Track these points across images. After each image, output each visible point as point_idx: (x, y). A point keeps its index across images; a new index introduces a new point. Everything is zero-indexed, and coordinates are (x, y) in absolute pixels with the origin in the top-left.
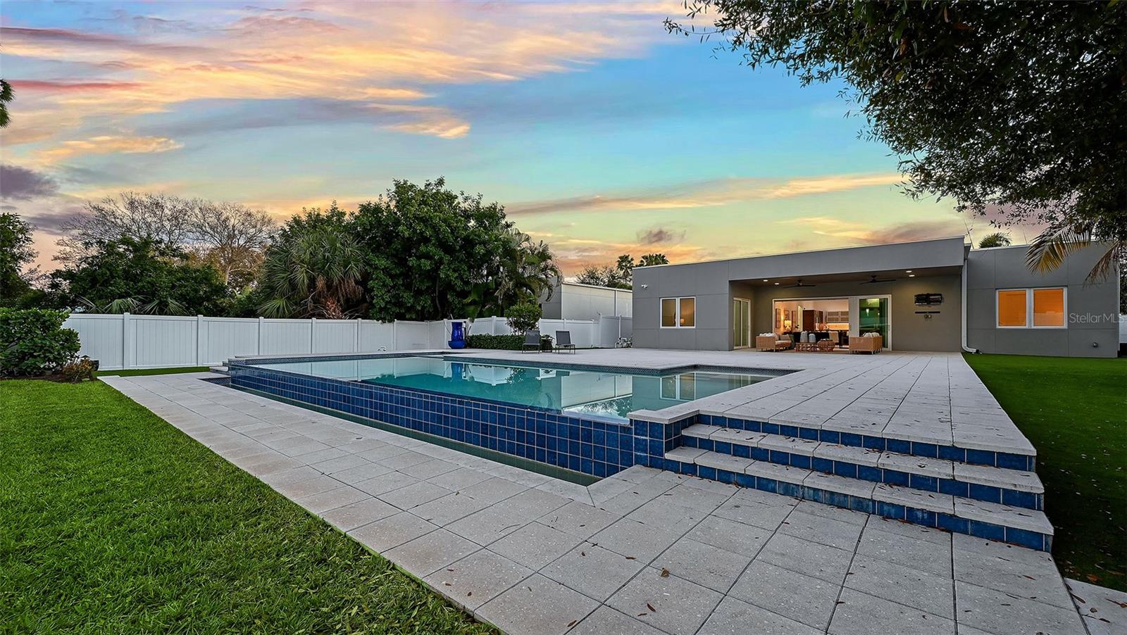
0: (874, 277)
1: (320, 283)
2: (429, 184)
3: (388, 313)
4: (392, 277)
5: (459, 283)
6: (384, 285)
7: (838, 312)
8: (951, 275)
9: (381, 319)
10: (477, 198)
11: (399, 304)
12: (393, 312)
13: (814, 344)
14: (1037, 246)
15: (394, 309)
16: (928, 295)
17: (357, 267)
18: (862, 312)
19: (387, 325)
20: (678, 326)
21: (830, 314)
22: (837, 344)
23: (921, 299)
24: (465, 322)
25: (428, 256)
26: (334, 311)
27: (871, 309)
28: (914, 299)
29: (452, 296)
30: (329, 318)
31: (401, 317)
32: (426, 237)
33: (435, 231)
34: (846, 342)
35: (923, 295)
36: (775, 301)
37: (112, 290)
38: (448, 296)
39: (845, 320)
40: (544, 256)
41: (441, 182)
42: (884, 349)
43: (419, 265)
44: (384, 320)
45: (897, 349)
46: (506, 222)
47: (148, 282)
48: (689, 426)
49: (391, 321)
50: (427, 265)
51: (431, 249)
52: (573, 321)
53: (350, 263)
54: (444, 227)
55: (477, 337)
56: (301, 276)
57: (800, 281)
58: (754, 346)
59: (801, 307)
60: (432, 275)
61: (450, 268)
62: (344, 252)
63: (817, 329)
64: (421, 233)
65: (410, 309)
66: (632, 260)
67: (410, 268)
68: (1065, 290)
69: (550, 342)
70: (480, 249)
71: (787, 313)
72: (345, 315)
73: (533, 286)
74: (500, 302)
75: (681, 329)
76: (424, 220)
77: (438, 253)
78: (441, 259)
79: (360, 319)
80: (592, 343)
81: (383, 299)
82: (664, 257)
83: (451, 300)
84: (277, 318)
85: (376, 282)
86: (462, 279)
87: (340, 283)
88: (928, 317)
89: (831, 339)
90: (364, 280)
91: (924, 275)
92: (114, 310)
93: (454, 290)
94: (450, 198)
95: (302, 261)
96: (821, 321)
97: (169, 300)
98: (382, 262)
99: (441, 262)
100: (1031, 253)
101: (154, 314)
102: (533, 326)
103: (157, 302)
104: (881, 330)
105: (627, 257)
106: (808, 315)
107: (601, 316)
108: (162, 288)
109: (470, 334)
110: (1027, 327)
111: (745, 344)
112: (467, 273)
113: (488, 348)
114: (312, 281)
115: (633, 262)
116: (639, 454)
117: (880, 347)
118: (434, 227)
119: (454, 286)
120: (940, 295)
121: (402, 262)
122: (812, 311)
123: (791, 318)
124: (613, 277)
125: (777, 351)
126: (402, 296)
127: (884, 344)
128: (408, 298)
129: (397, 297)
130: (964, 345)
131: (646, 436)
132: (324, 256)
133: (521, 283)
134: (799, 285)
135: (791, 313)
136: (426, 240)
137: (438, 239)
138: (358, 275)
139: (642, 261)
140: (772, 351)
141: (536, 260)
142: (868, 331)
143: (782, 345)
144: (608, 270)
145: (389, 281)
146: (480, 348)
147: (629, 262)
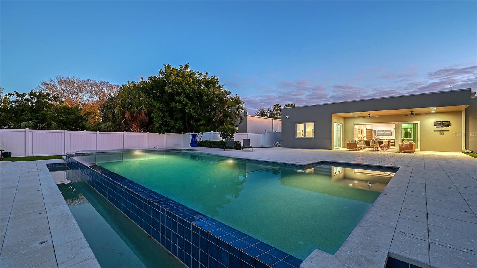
0: (412, 112)
1: (127, 114)
2: (181, 67)
3: (162, 129)
4: (163, 112)
5: (195, 115)
6: (159, 116)
7: (384, 130)
9: (159, 132)
10: (205, 74)
11: (167, 125)
12: (164, 129)
15: (164, 128)
16: (442, 122)
17: (145, 107)
19: (162, 135)
21: (379, 131)
23: (437, 124)
24: (199, 134)
25: (179, 102)
26: (136, 128)
28: (433, 124)
29: (192, 121)
30: (134, 132)
31: (169, 132)
32: (179, 92)
33: (184, 90)
35: (438, 122)
37: (23, 118)
38: (191, 121)
40: (238, 102)
41: (187, 66)
42: (416, 150)
43: (176, 106)
44: (160, 133)
45: (423, 150)
46: (219, 86)
47: (42, 114)
49: (164, 133)
50: (179, 106)
51: (181, 98)
52: (252, 134)
53: (142, 105)
54: (188, 87)
55: (204, 141)
56: (117, 111)
57: (369, 114)
60: (183, 111)
61: (191, 108)
62: (139, 100)
64: (177, 90)
65: (173, 127)
66: (280, 106)
67: (172, 108)
69: (240, 145)
70: (205, 98)
71: (359, 130)
72: (141, 130)
73: (232, 116)
74: (216, 124)
75: (306, 138)
76: (178, 84)
77: (185, 100)
78: (186, 103)
79: (148, 132)
80: (262, 144)
81: (158, 123)
83: (192, 123)
84: (107, 131)
85: (155, 114)
86: (197, 113)
87: (137, 115)
88: (441, 133)
90: (149, 114)
92: (22, 127)
93: (194, 119)
94: (191, 74)
95: (118, 104)
97: (52, 122)
98: (158, 105)
99: (186, 105)
101: (44, 129)
102: (232, 136)
103: (46, 123)
105: (278, 105)
106: (369, 131)
108: (48, 116)
109: (201, 140)
111: (339, 146)
112: (200, 110)
113: (209, 147)
114: (123, 113)
115: (280, 107)
117: (414, 149)
118: (183, 88)
119: (193, 116)
120: (449, 122)
121: (168, 105)
122: (371, 130)
124: (272, 114)
126: (168, 122)
128: (171, 122)
129: (166, 121)
130: (464, 148)
132: (129, 101)
133: (226, 115)
134: (369, 116)
135: (361, 131)
136: (179, 94)
137: (185, 93)
138: (146, 110)
139: (285, 107)
140: (355, 150)
141: (234, 104)
144: (269, 111)
145: (161, 114)
146: (206, 147)
147: (279, 107)
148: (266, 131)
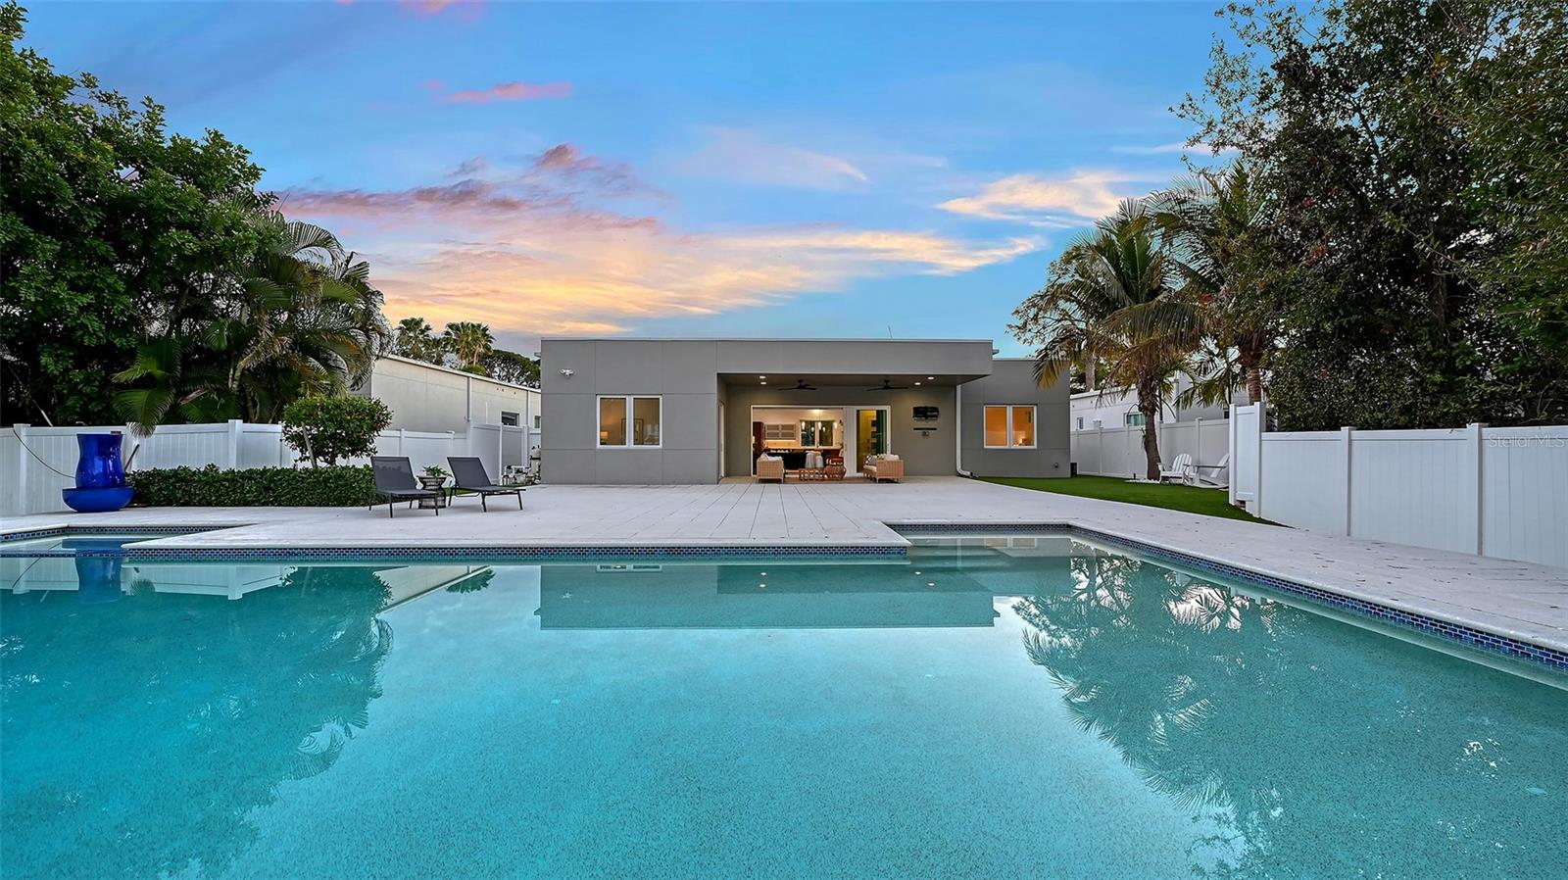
0: (887, 381)
8: (946, 386)
16: (926, 408)
20: (630, 445)
23: (920, 413)
28: (912, 412)
35: (921, 408)
36: (753, 408)
57: (800, 381)
58: (728, 473)
66: (428, 328)
68: (1035, 409)
75: (635, 450)
82: (485, 329)
88: (925, 434)
105: (418, 323)
110: (1008, 447)
115: (429, 332)
120: (937, 409)
130: (959, 467)
134: (801, 387)
139: (447, 333)
147: (423, 332)
148: (472, 424)
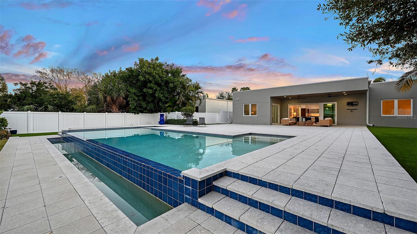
0: (329, 95)
1: (108, 99)
2: (153, 60)
3: (137, 110)
4: (138, 96)
5: (164, 98)
6: (134, 100)
7: (315, 109)
8: (362, 94)
10: (172, 65)
11: (141, 107)
13: (305, 122)
14: (400, 81)
15: (139, 109)
16: (352, 102)
17: (123, 92)
18: (325, 109)
19: (137, 115)
20: (250, 115)
21: (312, 110)
22: (314, 122)
23: (349, 104)
24: (166, 114)
25: (151, 88)
26: (115, 110)
27: (328, 108)
28: (346, 104)
30: (114, 113)
31: (142, 112)
32: (150, 80)
33: (154, 78)
34: (318, 121)
35: (350, 102)
36: (289, 105)
37: (25, 102)
38: (160, 104)
39: (318, 112)
40: (197, 87)
41: (157, 59)
42: (333, 124)
43: (148, 91)
44: (135, 113)
45: (339, 124)
46: (183, 74)
47: (40, 99)
48: (219, 178)
49: (138, 113)
50: (150, 91)
51: (152, 85)
52: (211, 113)
53: (120, 91)
54: (157, 76)
55: (170, 120)
56: (101, 96)
57: (299, 97)
58: (280, 123)
59: (300, 107)
60: (153, 95)
61: (160, 93)
62: (118, 87)
63: (307, 116)
64: (148, 79)
65: (145, 109)
67: (145, 93)
68: (412, 100)
69: (197, 122)
70: (171, 85)
71: (294, 109)
72: (120, 111)
73: (193, 99)
74: (180, 106)
75: (251, 116)
76: (149, 74)
77: (155, 87)
78: (156, 89)
79: (125, 113)
81: (134, 105)
82: (249, 88)
83: (161, 105)
84: (92, 113)
85: (131, 98)
86: (165, 97)
87: (117, 99)
88: (352, 111)
89: (312, 120)
90: (126, 97)
91: (351, 94)
92: (25, 110)
93: (162, 101)
94: (161, 65)
95: (101, 90)
96: (308, 113)
97: (49, 106)
98: (133, 90)
99: (156, 90)
100: (397, 84)
101: (42, 111)
102: (192, 115)
103: (44, 106)
104: (332, 116)
105: (235, 88)
106: (303, 111)
107: (221, 111)
108: (45, 101)
109: (167, 119)
110: (395, 115)
111: (277, 122)
112: (167, 94)
114: (105, 98)
116: (187, 196)
117: (332, 124)
118: (153, 77)
120: (357, 102)
121: (141, 90)
122: (305, 109)
123: (296, 111)
124: (229, 96)
125: (289, 125)
126: (142, 104)
127: (334, 122)
128: (144, 105)
129: (140, 104)
130: (367, 123)
131: (190, 186)
132: (110, 88)
133: (188, 98)
134: (299, 99)
135: (296, 110)
136: (150, 82)
137: (155, 81)
138: (124, 95)
140: (287, 125)
141: (194, 89)
142: (327, 117)
143: (292, 123)
144: (227, 93)
145: (136, 98)
146: (171, 124)
